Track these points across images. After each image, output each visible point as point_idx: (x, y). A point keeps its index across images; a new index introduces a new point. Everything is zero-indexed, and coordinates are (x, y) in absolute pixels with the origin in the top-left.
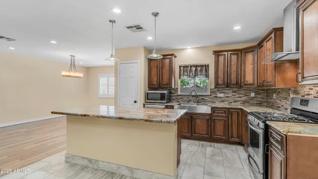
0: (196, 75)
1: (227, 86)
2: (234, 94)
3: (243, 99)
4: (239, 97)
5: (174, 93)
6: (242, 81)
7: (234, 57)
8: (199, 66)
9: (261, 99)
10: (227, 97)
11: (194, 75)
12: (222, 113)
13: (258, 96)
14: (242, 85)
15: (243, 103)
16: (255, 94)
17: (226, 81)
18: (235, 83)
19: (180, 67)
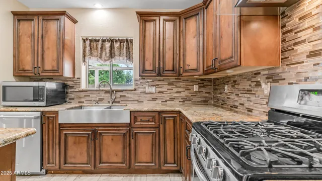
0: (112, 55)
1: (159, 74)
2: (170, 87)
3: (183, 94)
4: (177, 92)
5: (72, 87)
6: (182, 66)
7: (169, 26)
8: (116, 41)
9: (207, 95)
10: (160, 92)
11: (108, 55)
12: (149, 121)
13: (202, 89)
14: (181, 71)
15: (184, 102)
16: (200, 87)
17: (157, 66)
18: (171, 68)
19: (84, 41)
